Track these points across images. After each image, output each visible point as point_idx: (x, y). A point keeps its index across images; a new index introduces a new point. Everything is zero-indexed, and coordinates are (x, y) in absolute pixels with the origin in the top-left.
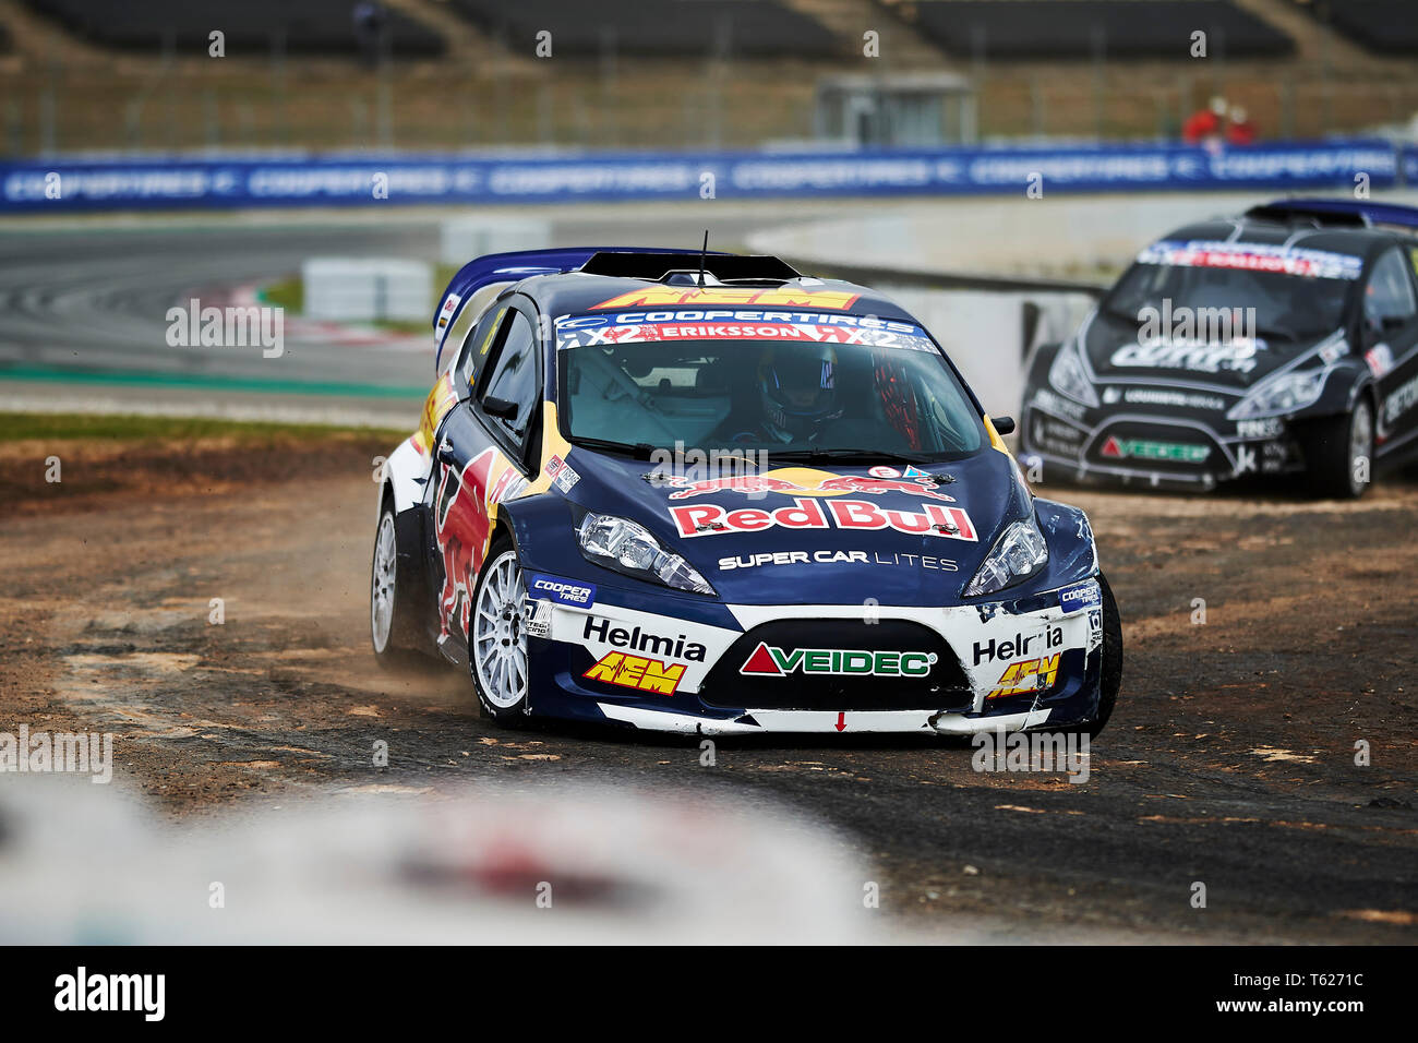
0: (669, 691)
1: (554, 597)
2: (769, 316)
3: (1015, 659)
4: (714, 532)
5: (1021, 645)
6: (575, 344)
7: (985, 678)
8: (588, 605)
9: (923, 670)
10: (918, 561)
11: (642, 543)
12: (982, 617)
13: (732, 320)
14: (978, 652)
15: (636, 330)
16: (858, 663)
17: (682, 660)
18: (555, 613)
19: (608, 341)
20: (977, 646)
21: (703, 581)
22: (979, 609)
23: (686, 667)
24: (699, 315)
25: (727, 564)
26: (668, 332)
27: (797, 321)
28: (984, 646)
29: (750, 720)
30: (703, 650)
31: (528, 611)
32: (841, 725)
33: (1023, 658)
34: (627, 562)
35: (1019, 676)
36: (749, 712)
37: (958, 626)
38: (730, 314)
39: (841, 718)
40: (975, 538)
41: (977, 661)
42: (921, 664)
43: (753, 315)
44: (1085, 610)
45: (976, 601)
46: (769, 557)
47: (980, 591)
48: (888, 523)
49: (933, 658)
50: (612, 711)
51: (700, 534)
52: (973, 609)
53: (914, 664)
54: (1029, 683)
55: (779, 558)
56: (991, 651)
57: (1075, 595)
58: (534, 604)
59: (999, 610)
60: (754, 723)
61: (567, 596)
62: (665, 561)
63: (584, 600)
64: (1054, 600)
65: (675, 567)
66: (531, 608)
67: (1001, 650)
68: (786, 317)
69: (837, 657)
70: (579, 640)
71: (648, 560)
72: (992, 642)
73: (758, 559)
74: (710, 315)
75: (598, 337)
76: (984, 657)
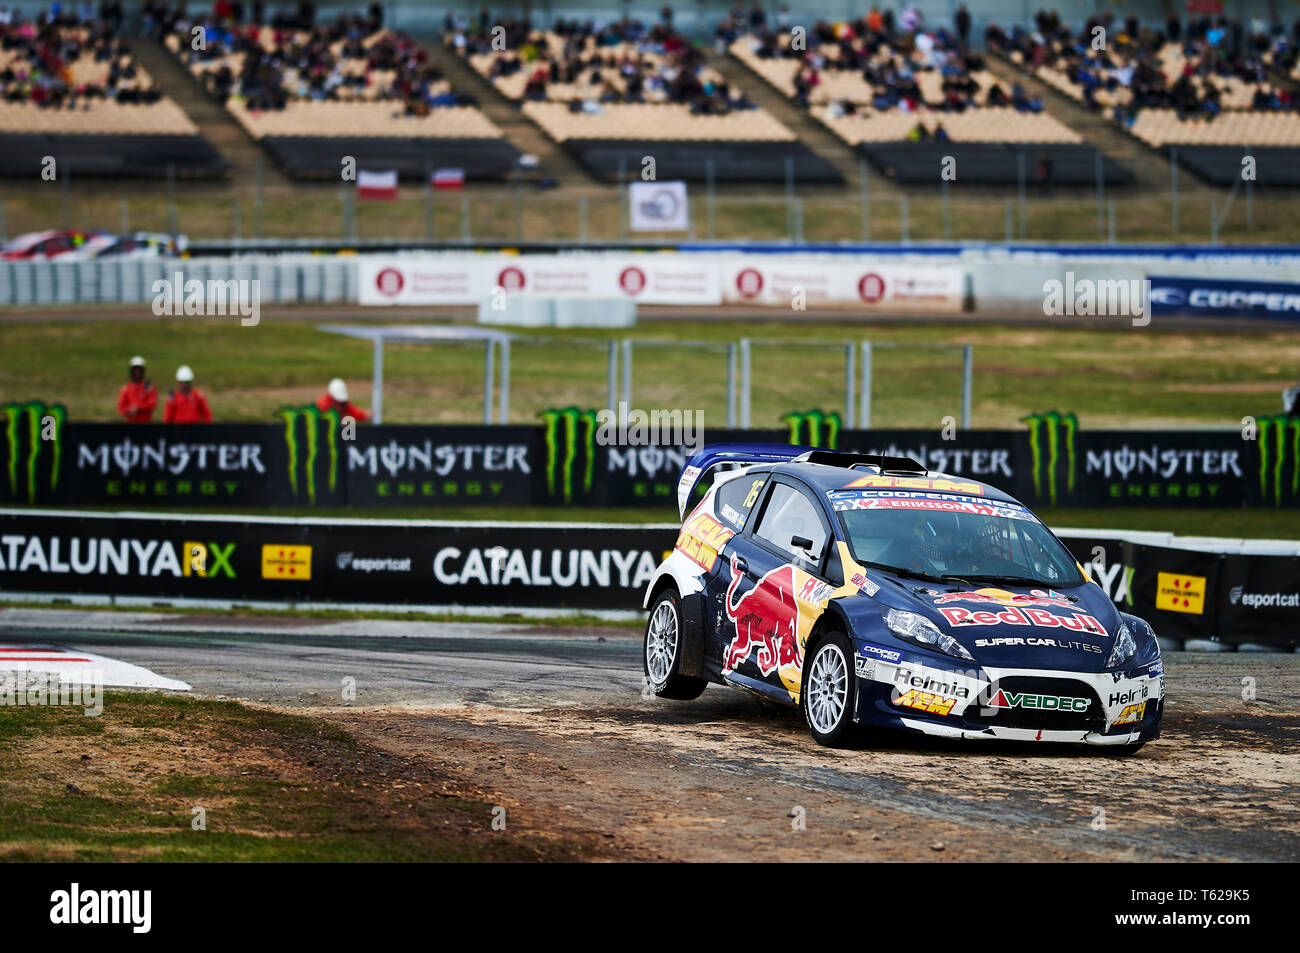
0: (945, 713)
1: (875, 656)
2: (945, 497)
3: (1128, 704)
4: (969, 624)
5: (1131, 696)
6: (844, 508)
7: (1113, 714)
8: (898, 662)
9: (1084, 708)
10: (1081, 646)
11: (930, 629)
12: (1115, 679)
13: (925, 498)
14: (1111, 700)
15: (876, 501)
16: (1050, 703)
17: (954, 696)
18: (877, 665)
19: (863, 507)
20: (1111, 696)
21: (967, 652)
22: (1113, 675)
23: (956, 701)
24: (907, 494)
25: (981, 643)
26: (895, 504)
27: (960, 500)
28: (1115, 696)
29: (991, 732)
30: (967, 691)
31: (859, 664)
32: (1038, 737)
33: (1132, 703)
34: (921, 639)
35: (1129, 713)
36: (991, 727)
37: (1103, 684)
38: (923, 495)
39: (1040, 733)
40: (1107, 635)
41: (1110, 705)
42: (1082, 704)
43: (936, 496)
44: (1158, 676)
45: (1112, 671)
46: (1003, 641)
47: (1113, 665)
48: (1060, 624)
49: (1089, 702)
50: (909, 723)
51: (961, 625)
52: (1110, 675)
53: (1079, 705)
54: (1132, 718)
55: (1008, 641)
56: (1117, 699)
57: (1153, 668)
58: (865, 660)
59: (1122, 676)
60: (993, 734)
61: (885, 656)
62: (944, 640)
63: (896, 659)
64: (1145, 671)
65: (950, 644)
66: (862, 662)
67: (1122, 699)
68: (954, 498)
69: (1040, 698)
70: (891, 681)
71: (934, 638)
72: (1118, 694)
73: (997, 642)
74: (913, 495)
75: (856, 504)
76: (1114, 702)
